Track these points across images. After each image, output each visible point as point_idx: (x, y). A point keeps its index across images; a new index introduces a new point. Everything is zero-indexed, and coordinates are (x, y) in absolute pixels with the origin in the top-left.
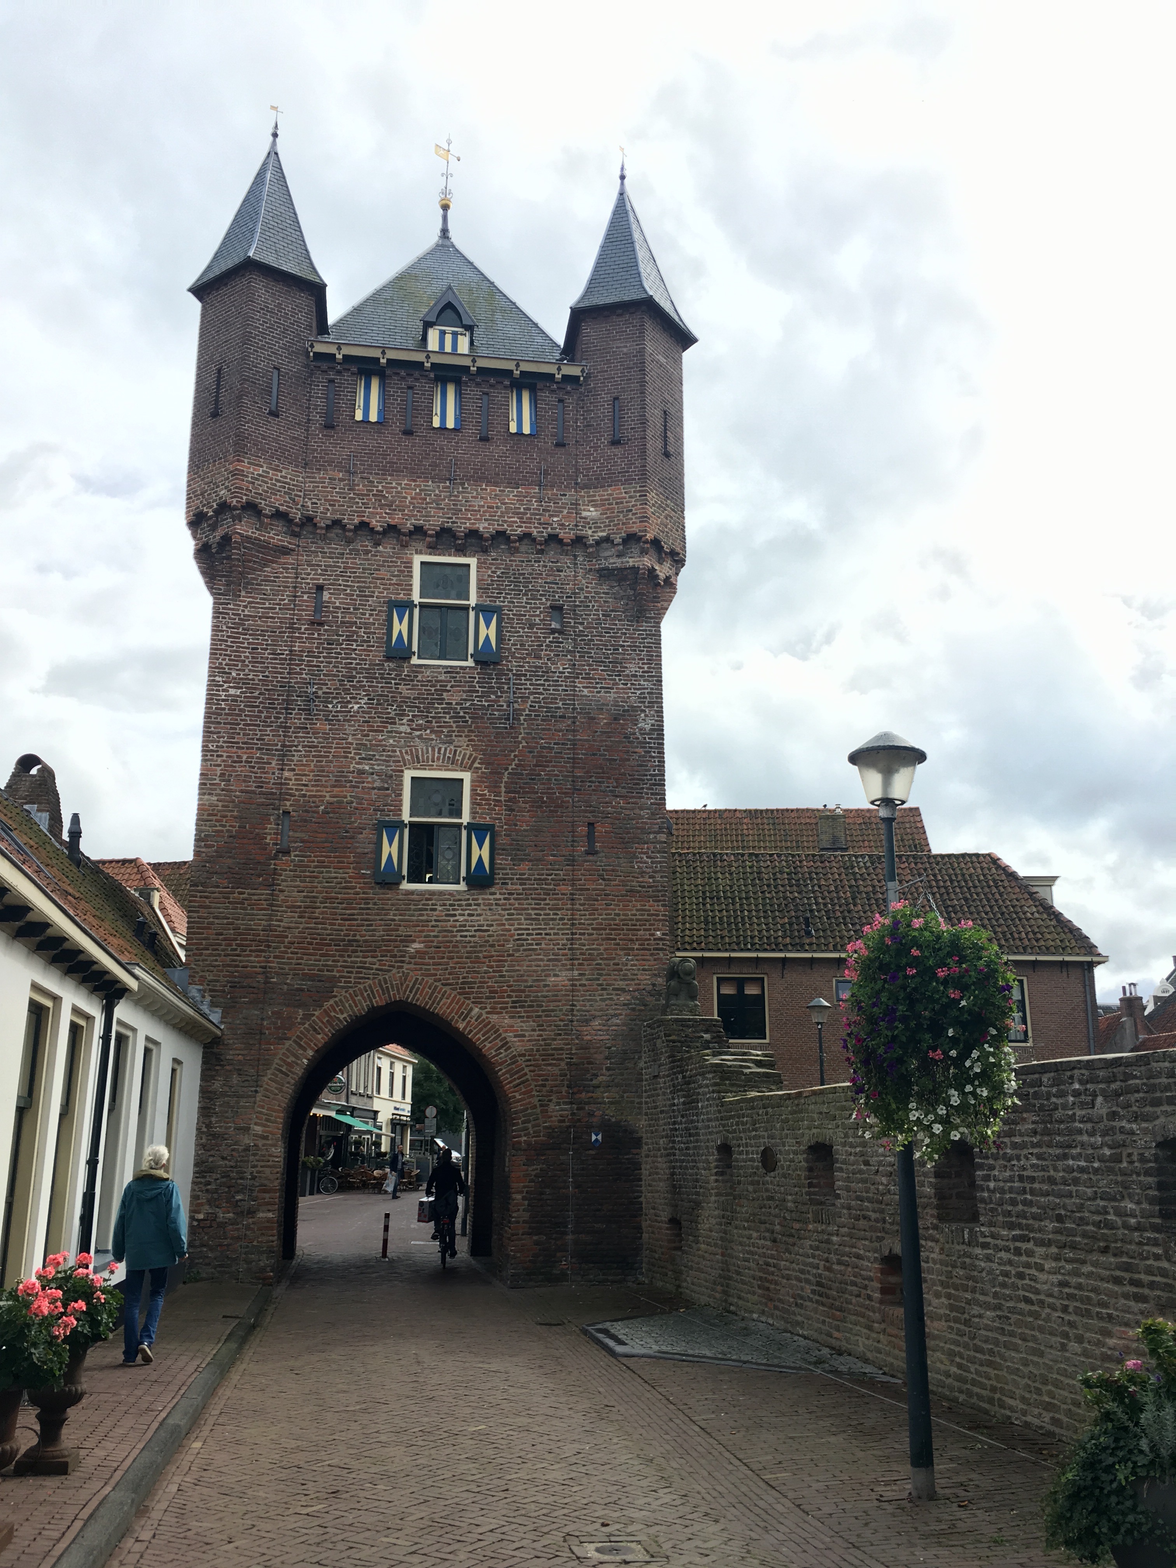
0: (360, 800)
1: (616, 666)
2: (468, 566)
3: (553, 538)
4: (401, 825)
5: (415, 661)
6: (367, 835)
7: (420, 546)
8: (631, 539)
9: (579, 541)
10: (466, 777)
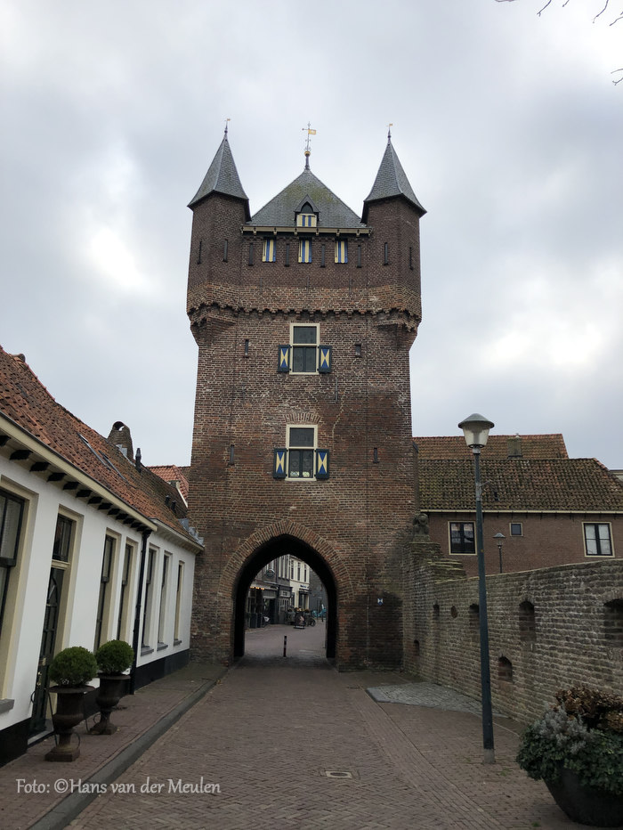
0: (266, 440)
1: (387, 372)
2: (316, 327)
3: (356, 312)
4: (285, 450)
5: (291, 373)
6: (270, 455)
7: (294, 318)
8: (394, 311)
9: (369, 313)
10: (316, 427)
